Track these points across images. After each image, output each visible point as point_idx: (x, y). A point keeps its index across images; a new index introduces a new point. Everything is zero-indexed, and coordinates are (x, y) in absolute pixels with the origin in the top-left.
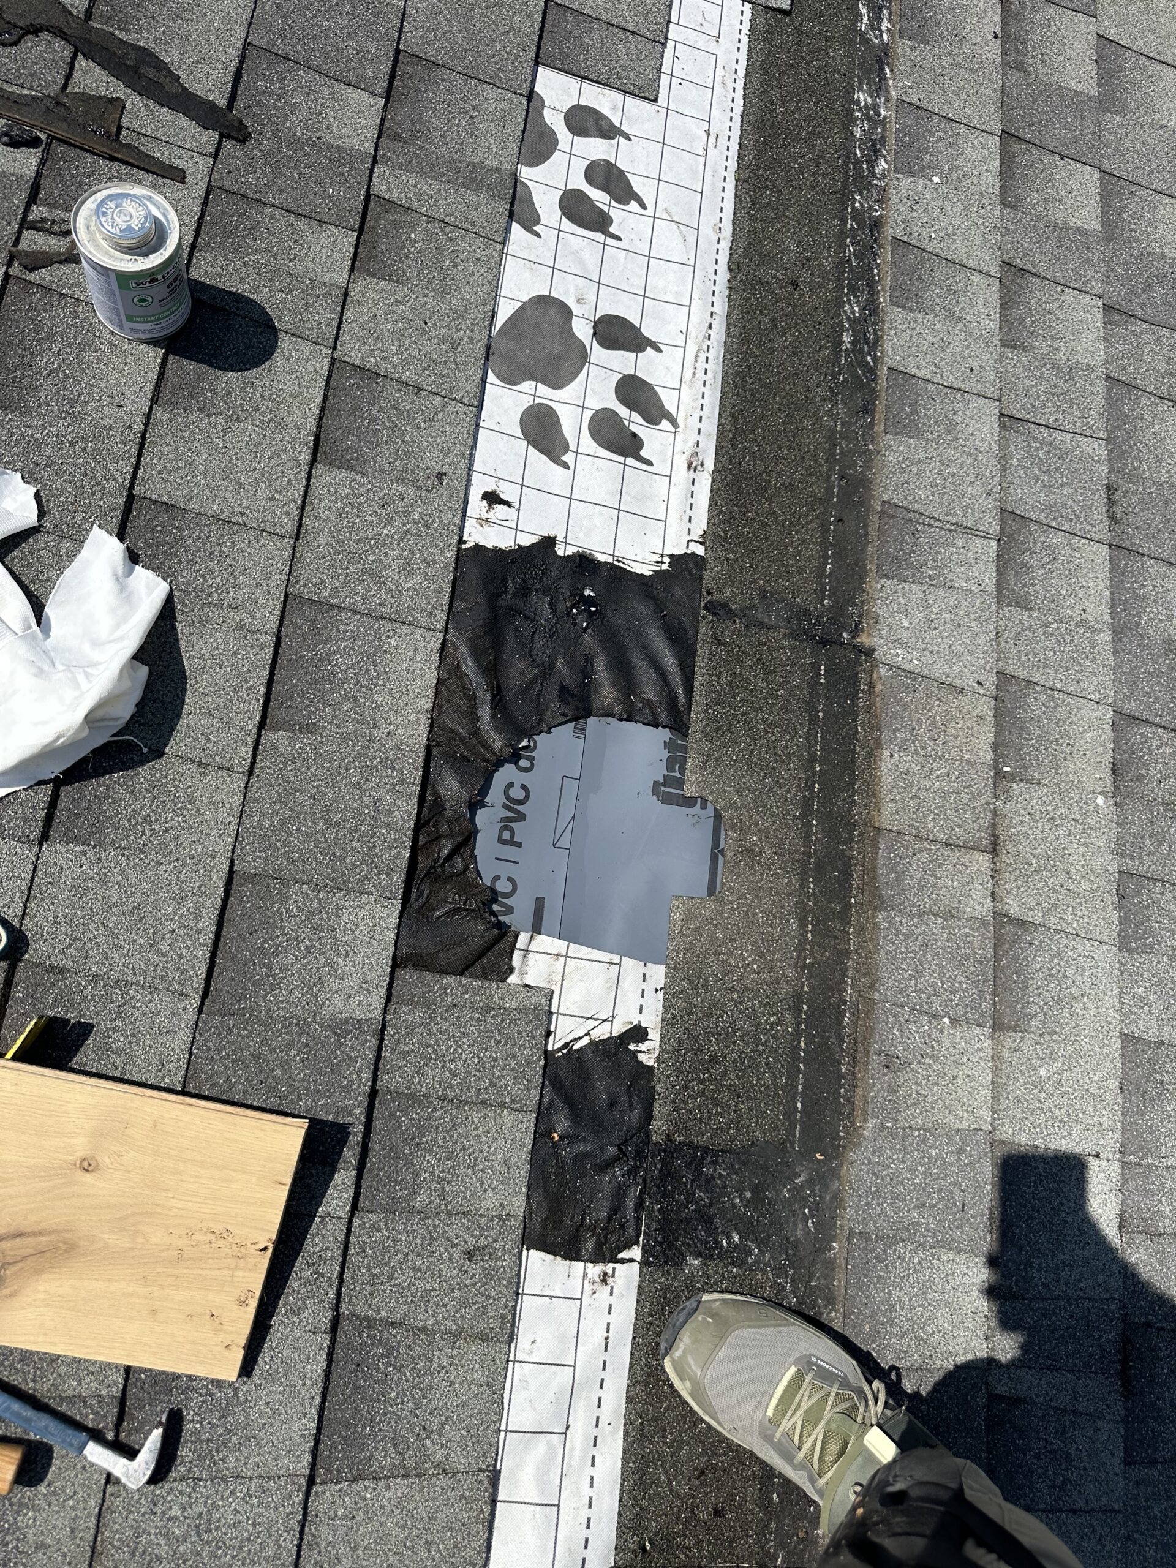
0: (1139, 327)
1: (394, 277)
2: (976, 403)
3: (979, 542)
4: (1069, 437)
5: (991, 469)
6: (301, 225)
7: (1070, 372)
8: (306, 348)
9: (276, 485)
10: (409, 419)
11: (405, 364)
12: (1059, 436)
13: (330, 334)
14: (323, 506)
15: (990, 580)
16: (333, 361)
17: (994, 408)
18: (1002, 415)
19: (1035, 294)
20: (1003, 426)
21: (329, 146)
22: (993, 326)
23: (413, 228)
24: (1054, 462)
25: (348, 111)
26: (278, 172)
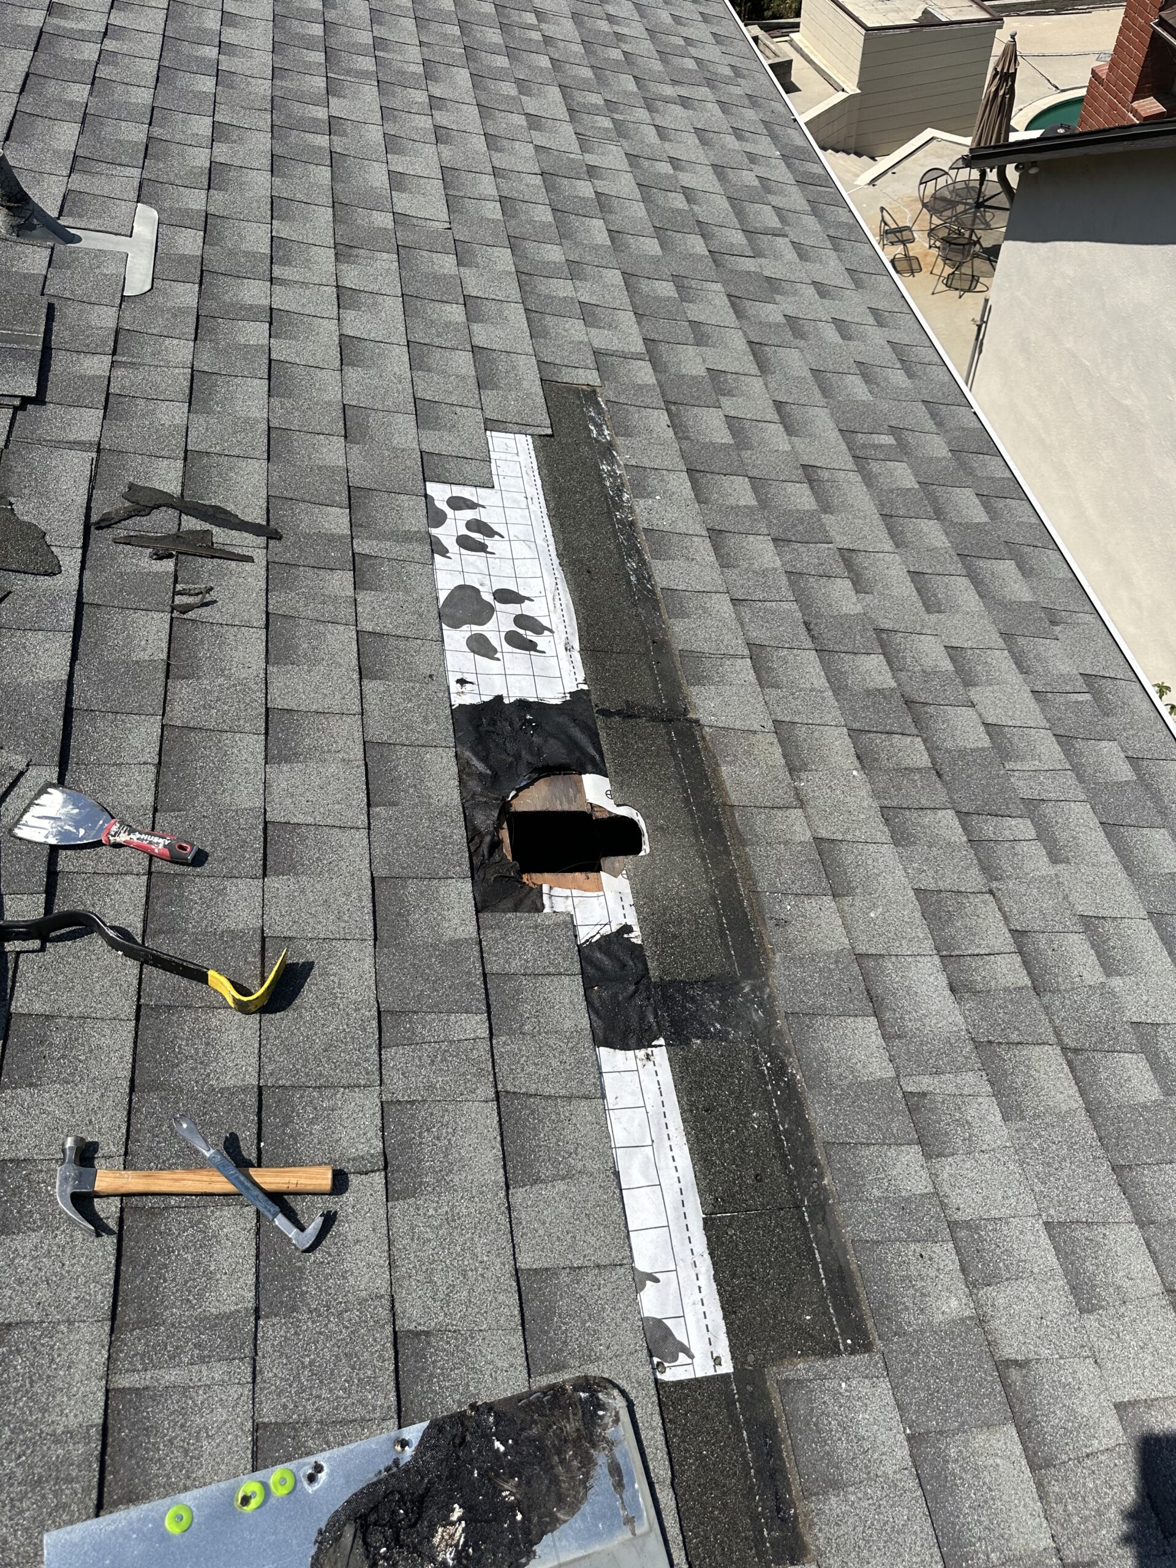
0: (796, 546)
1: (378, 588)
2: (715, 596)
3: (739, 661)
4: (774, 604)
5: (734, 625)
6: (321, 572)
7: (764, 573)
8: (341, 628)
9: (344, 692)
10: (406, 653)
11: (397, 627)
12: (768, 604)
13: (352, 620)
14: (371, 699)
15: (751, 677)
16: (357, 632)
17: (727, 597)
18: (732, 600)
19: (732, 541)
20: (734, 605)
21: (326, 535)
22: (713, 559)
23: (382, 565)
24: (769, 616)
25: (331, 517)
26: (301, 550)
